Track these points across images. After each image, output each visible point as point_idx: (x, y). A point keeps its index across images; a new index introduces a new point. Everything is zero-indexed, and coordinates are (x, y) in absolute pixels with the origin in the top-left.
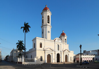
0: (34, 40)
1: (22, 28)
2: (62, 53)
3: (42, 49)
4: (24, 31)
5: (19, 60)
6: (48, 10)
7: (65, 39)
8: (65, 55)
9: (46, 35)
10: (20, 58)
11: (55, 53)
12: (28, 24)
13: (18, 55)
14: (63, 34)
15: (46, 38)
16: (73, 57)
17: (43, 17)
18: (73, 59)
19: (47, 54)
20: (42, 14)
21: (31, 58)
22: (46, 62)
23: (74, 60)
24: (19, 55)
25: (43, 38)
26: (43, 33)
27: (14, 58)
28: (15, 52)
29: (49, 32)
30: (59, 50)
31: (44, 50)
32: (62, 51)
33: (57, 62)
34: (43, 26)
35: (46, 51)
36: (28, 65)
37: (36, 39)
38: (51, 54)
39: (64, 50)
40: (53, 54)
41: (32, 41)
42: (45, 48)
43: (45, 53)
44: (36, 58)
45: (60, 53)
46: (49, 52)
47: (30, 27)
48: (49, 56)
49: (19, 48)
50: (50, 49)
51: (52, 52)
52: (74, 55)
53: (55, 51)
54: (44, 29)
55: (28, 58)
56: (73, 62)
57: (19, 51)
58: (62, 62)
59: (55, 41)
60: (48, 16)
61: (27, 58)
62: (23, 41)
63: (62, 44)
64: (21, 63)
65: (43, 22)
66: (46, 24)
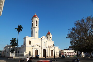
0: (25, 38)
1: (16, 28)
2: (48, 48)
3: (31, 45)
4: (18, 31)
5: (11, 55)
6: (36, 17)
7: (51, 37)
8: (50, 50)
9: (34, 34)
10: (12, 53)
11: (42, 49)
12: (21, 26)
13: (10, 51)
14: (49, 34)
15: (34, 37)
16: (58, 52)
17: (32, 22)
18: (58, 54)
19: (34, 50)
20: (32, 19)
21: (22, 53)
22: (34, 56)
23: (60, 55)
24: (12, 50)
25: (32, 37)
26: (32, 33)
27: (6, 53)
28: (8, 48)
29: (37, 32)
30: (45, 46)
31: (32, 47)
32: (48, 47)
33: (44, 56)
34: (32, 28)
35: (34, 47)
36: (17, 59)
37: (26, 38)
38: (38, 50)
39: (50, 46)
40: (40, 50)
41: (24, 39)
42: (33, 45)
43: (33, 49)
44: (25, 53)
45: (46, 48)
46: (36, 48)
47: (23, 28)
48: (36, 51)
49: (12, 44)
50: (37, 45)
51: (39, 48)
52: (59, 50)
53: (41, 47)
54: (33, 30)
55: (20, 53)
56: (59, 57)
57: (12, 47)
58: (48, 56)
59: (41, 39)
60: (36, 21)
61: (18, 53)
62: (16, 38)
63: (48, 41)
64: (12, 57)
65: (32, 25)
66: (34, 27)
